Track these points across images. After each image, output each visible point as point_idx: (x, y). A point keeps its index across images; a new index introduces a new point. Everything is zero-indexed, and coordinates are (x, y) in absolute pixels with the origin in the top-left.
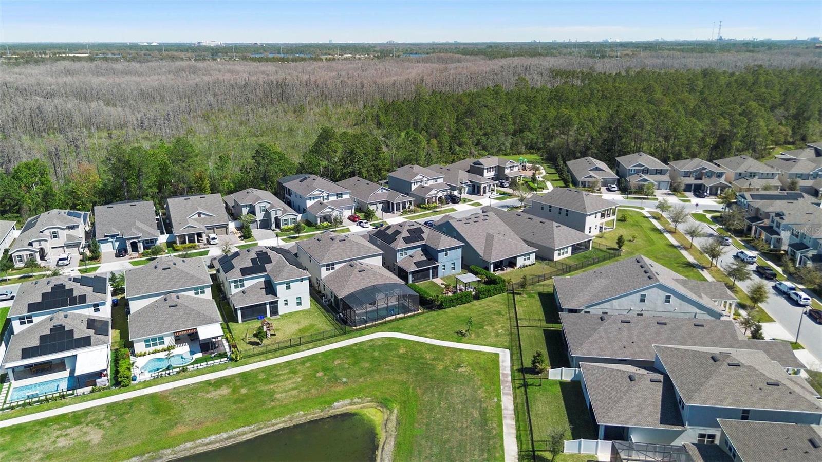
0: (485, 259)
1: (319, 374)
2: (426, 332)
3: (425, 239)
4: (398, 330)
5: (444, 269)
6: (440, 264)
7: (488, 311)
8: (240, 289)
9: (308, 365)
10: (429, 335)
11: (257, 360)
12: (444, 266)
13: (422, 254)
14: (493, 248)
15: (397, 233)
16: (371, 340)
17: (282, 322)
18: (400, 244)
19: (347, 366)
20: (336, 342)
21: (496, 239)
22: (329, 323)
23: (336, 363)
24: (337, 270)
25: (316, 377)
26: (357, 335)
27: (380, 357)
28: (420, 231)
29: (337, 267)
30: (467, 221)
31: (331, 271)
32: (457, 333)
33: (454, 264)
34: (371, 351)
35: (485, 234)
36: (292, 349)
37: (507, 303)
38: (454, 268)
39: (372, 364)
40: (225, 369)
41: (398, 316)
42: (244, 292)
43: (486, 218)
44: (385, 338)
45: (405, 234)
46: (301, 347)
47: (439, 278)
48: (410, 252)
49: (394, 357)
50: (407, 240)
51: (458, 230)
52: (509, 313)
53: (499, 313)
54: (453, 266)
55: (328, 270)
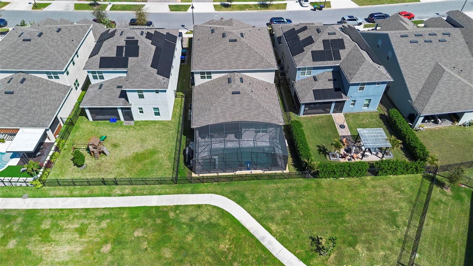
0: (416, 106)
1: (107, 248)
2: (272, 219)
3: (343, 58)
4: (241, 201)
5: (353, 104)
6: (348, 100)
7: (378, 207)
8: (99, 81)
9: (104, 224)
10: (274, 227)
11: (59, 193)
12: (355, 101)
13: (331, 78)
14: (435, 92)
15: (310, 41)
16: (199, 206)
17: (132, 133)
18: (305, 60)
19: (145, 245)
20: (159, 194)
21: (445, 78)
22: (173, 156)
23: (136, 234)
24: (213, 81)
25: (99, 252)
26: (189, 189)
27: (191, 246)
28: (340, 44)
29: (214, 76)
30: (415, 39)
31: (207, 80)
32: (313, 240)
33: (370, 100)
34: (187, 230)
35: (433, 64)
36: (105, 188)
37: (414, 199)
38: (368, 105)
39: (175, 255)
40: (21, 197)
41: (254, 172)
42: (101, 86)
43: (446, 38)
44: (218, 208)
45: (318, 46)
46: (117, 189)
47: (342, 115)
48: (315, 73)
49: (208, 254)
50: (317, 56)
51: (396, 52)
52: (409, 226)
53: (392, 220)
54: (367, 102)
55: (203, 78)
